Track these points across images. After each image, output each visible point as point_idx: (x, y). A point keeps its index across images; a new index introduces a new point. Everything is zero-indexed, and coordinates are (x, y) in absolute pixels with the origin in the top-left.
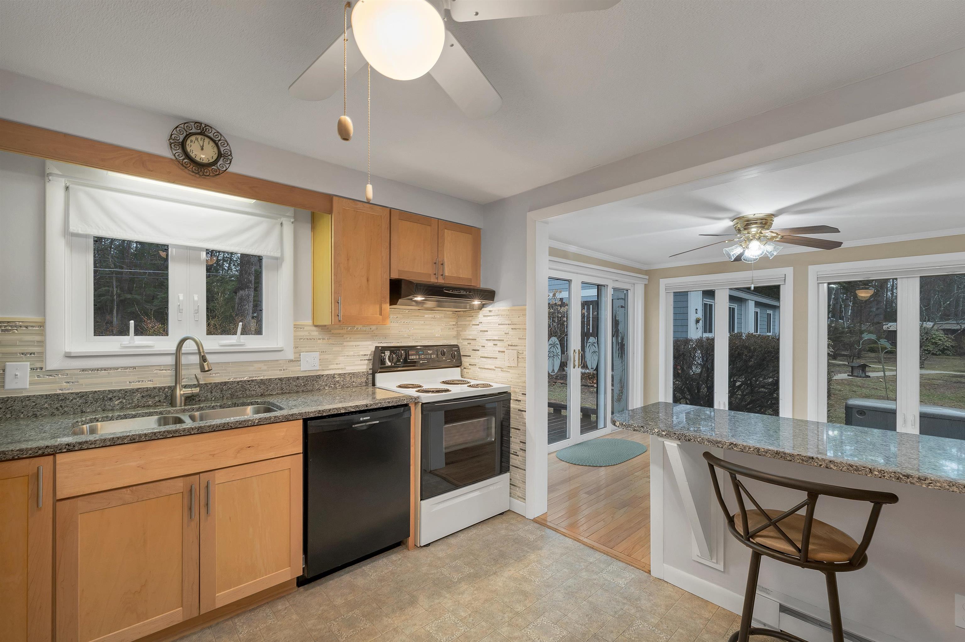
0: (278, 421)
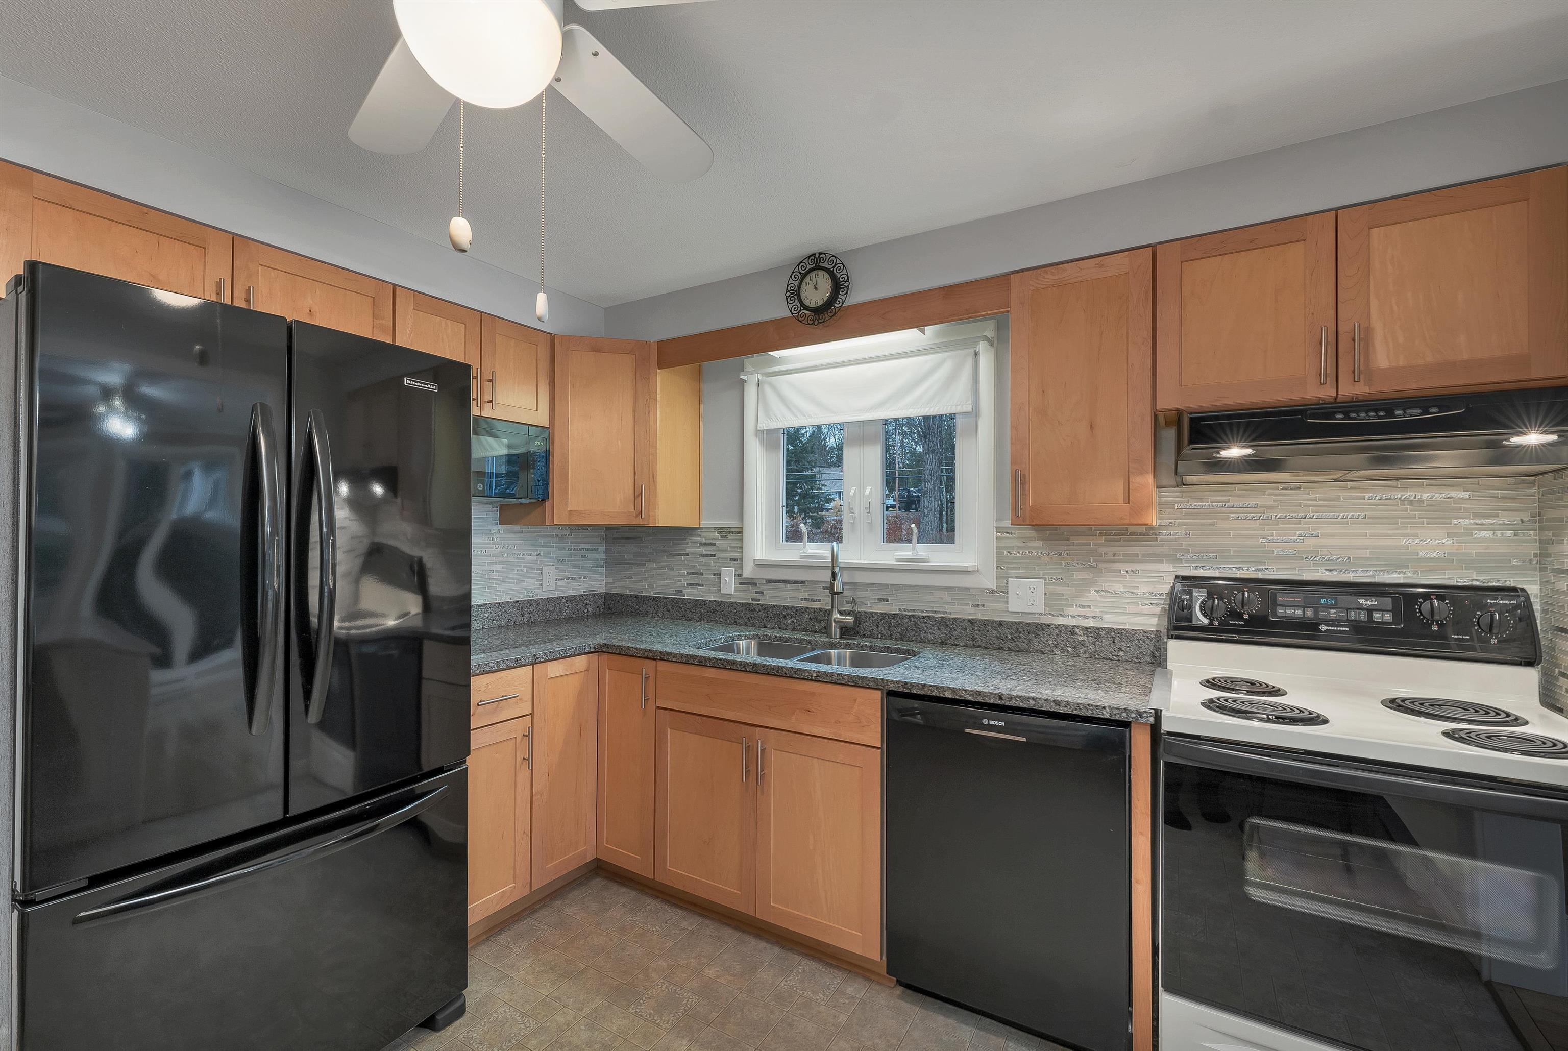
0: (843, 682)
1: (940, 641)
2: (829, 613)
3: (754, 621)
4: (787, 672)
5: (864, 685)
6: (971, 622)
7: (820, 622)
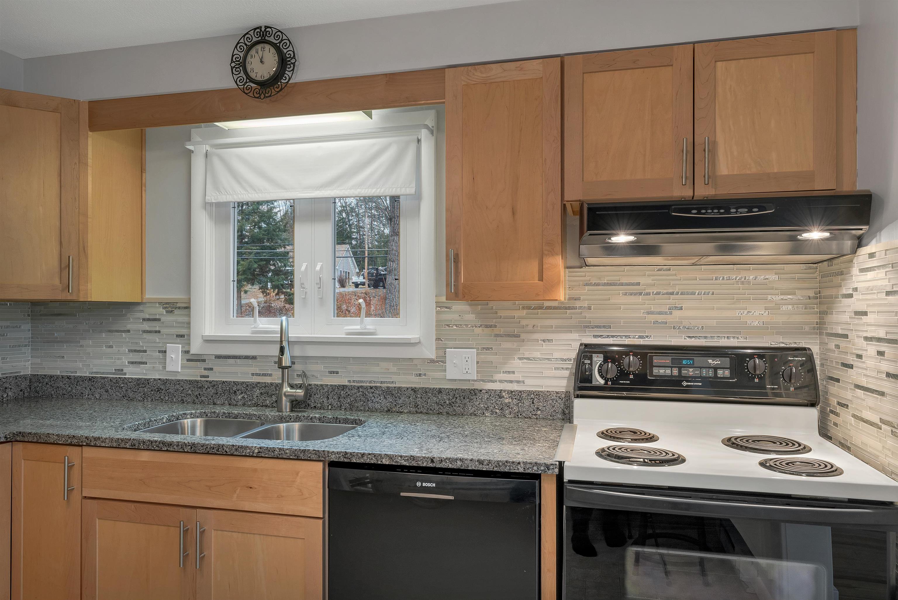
0: (284, 457)
1: (386, 409)
2: (279, 387)
3: (203, 398)
4: (227, 450)
5: (306, 458)
6: (414, 390)
7: (271, 396)
